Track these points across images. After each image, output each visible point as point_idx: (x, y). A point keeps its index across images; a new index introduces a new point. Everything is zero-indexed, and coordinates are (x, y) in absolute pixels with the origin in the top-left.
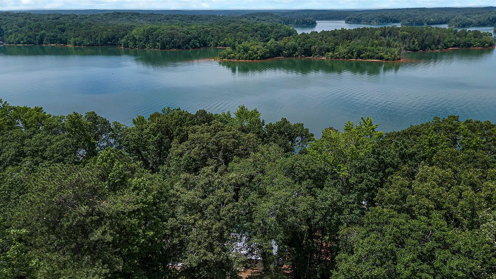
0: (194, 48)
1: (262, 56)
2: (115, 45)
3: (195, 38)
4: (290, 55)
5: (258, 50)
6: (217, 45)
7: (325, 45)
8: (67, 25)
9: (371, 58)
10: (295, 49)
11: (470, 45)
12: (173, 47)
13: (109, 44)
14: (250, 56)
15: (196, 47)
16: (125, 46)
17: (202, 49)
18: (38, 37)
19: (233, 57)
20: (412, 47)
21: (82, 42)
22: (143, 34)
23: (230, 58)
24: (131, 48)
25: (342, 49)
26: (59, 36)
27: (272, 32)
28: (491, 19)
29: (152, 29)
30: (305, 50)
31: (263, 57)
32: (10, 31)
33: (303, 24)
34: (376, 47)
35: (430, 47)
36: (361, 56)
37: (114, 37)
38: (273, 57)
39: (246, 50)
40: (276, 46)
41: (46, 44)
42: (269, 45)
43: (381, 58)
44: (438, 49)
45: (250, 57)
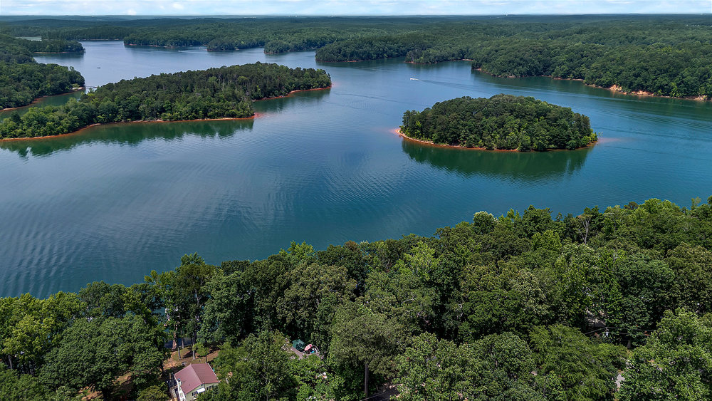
1: (70, 127)
4: (110, 121)
5: (61, 118)
7: (157, 104)
9: (222, 115)
10: (115, 112)
11: (309, 87)
14: (52, 129)
19: (21, 135)
20: (255, 94)
23: (15, 136)
25: (181, 108)
28: (306, 41)
30: (130, 111)
31: (72, 129)
33: (61, 50)
34: (224, 102)
35: (274, 93)
36: (209, 114)
38: (85, 126)
39: (42, 122)
40: (85, 110)
42: (74, 109)
43: (233, 115)
44: (281, 94)
45: (51, 131)
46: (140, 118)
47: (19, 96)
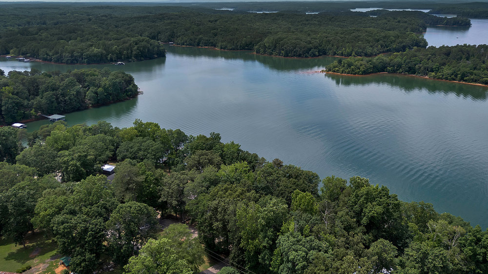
0: (312, 57)
1: (364, 71)
2: (251, 49)
3: (316, 48)
4: (394, 71)
5: (361, 65)
6: (335, 54)
7: (430, 64)
8: (219, 30)
9: (476, 81)
10: (399, 66)
12: (294, 55)
13: (246, 49)
14: (353, 70)
15: (315, 56)
16: (257, 52)
17: (320, 57)
18: (197, 40)
19: (338, 71)
21: (226, 47)
22: (272, 42)
23: (334, 71)
24: (261, 54)
25: (447, 70)
26: (211, 41)
27: (394, 41)
29: (280, 38)
30: (409, 68)
31: (365, 73)
32: (179, 34)
33: (454, 25)
34: (483, 71)
36: (465, 78)
37: (251, 43)
38: (376, 72)
39: (349, 65)
40: (380, 62)
41: (202, 46)
42: (375, 61)
45: (352, 72)
46: (414, 74)
47: (369, 50)
